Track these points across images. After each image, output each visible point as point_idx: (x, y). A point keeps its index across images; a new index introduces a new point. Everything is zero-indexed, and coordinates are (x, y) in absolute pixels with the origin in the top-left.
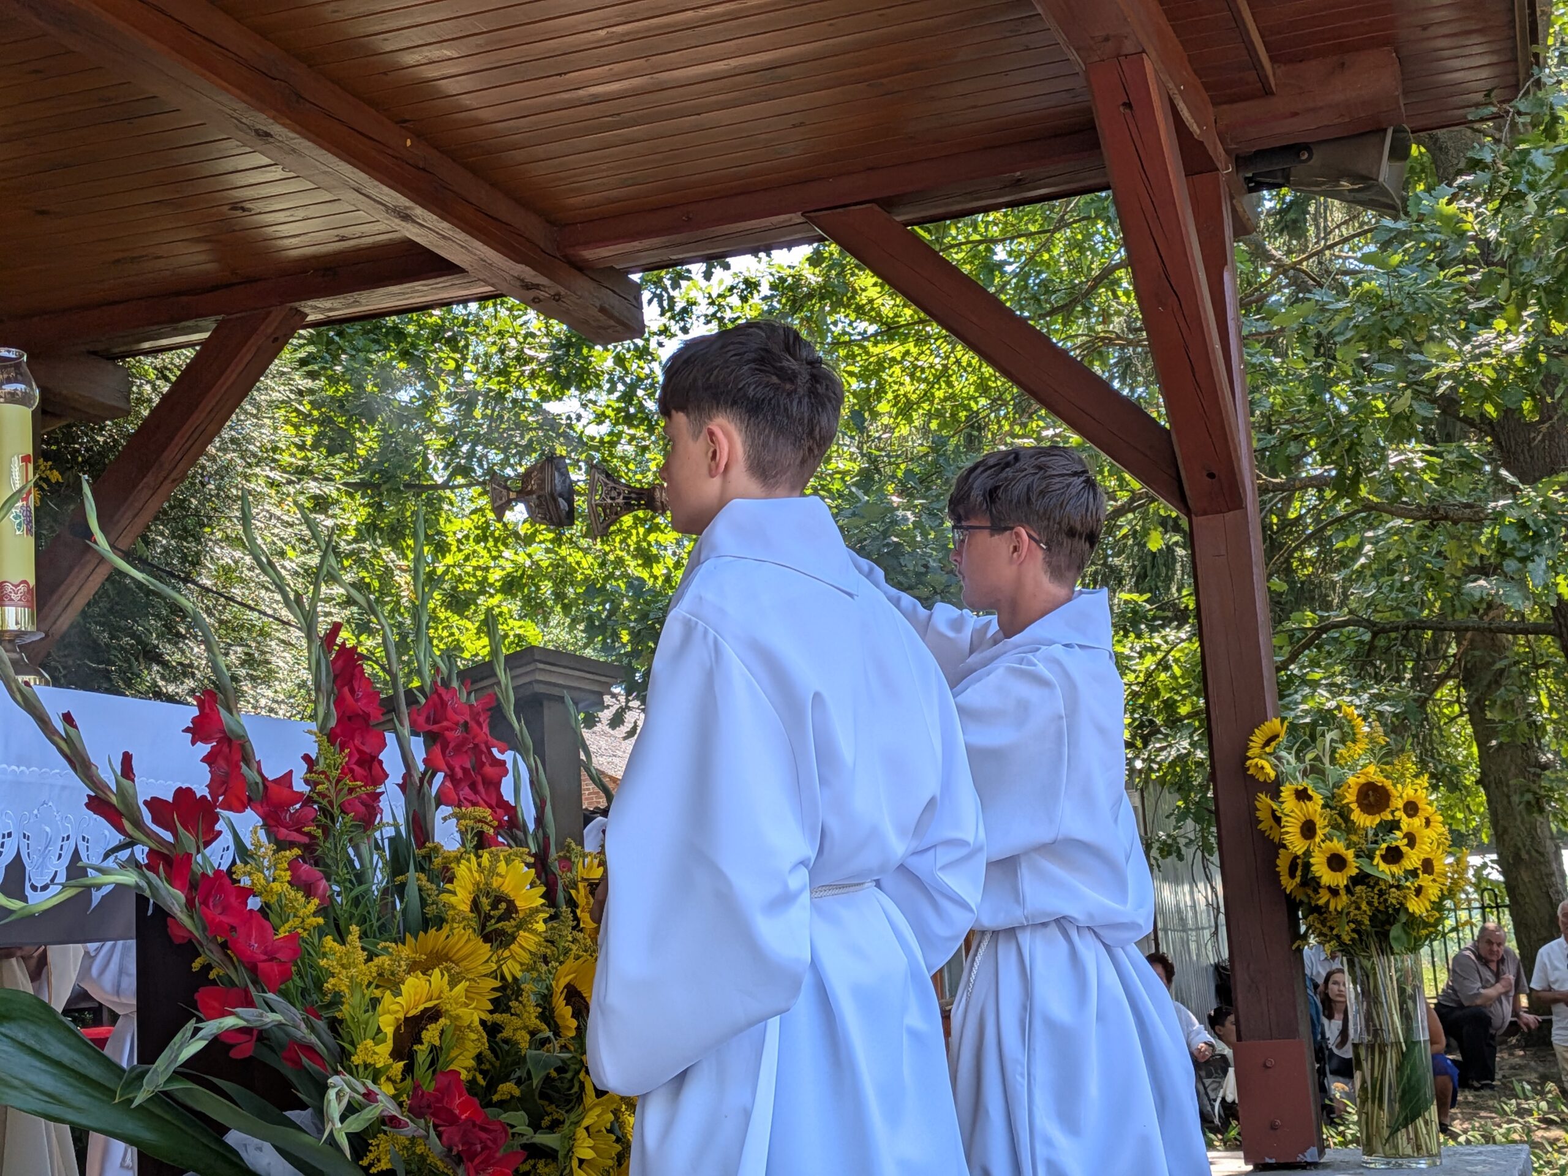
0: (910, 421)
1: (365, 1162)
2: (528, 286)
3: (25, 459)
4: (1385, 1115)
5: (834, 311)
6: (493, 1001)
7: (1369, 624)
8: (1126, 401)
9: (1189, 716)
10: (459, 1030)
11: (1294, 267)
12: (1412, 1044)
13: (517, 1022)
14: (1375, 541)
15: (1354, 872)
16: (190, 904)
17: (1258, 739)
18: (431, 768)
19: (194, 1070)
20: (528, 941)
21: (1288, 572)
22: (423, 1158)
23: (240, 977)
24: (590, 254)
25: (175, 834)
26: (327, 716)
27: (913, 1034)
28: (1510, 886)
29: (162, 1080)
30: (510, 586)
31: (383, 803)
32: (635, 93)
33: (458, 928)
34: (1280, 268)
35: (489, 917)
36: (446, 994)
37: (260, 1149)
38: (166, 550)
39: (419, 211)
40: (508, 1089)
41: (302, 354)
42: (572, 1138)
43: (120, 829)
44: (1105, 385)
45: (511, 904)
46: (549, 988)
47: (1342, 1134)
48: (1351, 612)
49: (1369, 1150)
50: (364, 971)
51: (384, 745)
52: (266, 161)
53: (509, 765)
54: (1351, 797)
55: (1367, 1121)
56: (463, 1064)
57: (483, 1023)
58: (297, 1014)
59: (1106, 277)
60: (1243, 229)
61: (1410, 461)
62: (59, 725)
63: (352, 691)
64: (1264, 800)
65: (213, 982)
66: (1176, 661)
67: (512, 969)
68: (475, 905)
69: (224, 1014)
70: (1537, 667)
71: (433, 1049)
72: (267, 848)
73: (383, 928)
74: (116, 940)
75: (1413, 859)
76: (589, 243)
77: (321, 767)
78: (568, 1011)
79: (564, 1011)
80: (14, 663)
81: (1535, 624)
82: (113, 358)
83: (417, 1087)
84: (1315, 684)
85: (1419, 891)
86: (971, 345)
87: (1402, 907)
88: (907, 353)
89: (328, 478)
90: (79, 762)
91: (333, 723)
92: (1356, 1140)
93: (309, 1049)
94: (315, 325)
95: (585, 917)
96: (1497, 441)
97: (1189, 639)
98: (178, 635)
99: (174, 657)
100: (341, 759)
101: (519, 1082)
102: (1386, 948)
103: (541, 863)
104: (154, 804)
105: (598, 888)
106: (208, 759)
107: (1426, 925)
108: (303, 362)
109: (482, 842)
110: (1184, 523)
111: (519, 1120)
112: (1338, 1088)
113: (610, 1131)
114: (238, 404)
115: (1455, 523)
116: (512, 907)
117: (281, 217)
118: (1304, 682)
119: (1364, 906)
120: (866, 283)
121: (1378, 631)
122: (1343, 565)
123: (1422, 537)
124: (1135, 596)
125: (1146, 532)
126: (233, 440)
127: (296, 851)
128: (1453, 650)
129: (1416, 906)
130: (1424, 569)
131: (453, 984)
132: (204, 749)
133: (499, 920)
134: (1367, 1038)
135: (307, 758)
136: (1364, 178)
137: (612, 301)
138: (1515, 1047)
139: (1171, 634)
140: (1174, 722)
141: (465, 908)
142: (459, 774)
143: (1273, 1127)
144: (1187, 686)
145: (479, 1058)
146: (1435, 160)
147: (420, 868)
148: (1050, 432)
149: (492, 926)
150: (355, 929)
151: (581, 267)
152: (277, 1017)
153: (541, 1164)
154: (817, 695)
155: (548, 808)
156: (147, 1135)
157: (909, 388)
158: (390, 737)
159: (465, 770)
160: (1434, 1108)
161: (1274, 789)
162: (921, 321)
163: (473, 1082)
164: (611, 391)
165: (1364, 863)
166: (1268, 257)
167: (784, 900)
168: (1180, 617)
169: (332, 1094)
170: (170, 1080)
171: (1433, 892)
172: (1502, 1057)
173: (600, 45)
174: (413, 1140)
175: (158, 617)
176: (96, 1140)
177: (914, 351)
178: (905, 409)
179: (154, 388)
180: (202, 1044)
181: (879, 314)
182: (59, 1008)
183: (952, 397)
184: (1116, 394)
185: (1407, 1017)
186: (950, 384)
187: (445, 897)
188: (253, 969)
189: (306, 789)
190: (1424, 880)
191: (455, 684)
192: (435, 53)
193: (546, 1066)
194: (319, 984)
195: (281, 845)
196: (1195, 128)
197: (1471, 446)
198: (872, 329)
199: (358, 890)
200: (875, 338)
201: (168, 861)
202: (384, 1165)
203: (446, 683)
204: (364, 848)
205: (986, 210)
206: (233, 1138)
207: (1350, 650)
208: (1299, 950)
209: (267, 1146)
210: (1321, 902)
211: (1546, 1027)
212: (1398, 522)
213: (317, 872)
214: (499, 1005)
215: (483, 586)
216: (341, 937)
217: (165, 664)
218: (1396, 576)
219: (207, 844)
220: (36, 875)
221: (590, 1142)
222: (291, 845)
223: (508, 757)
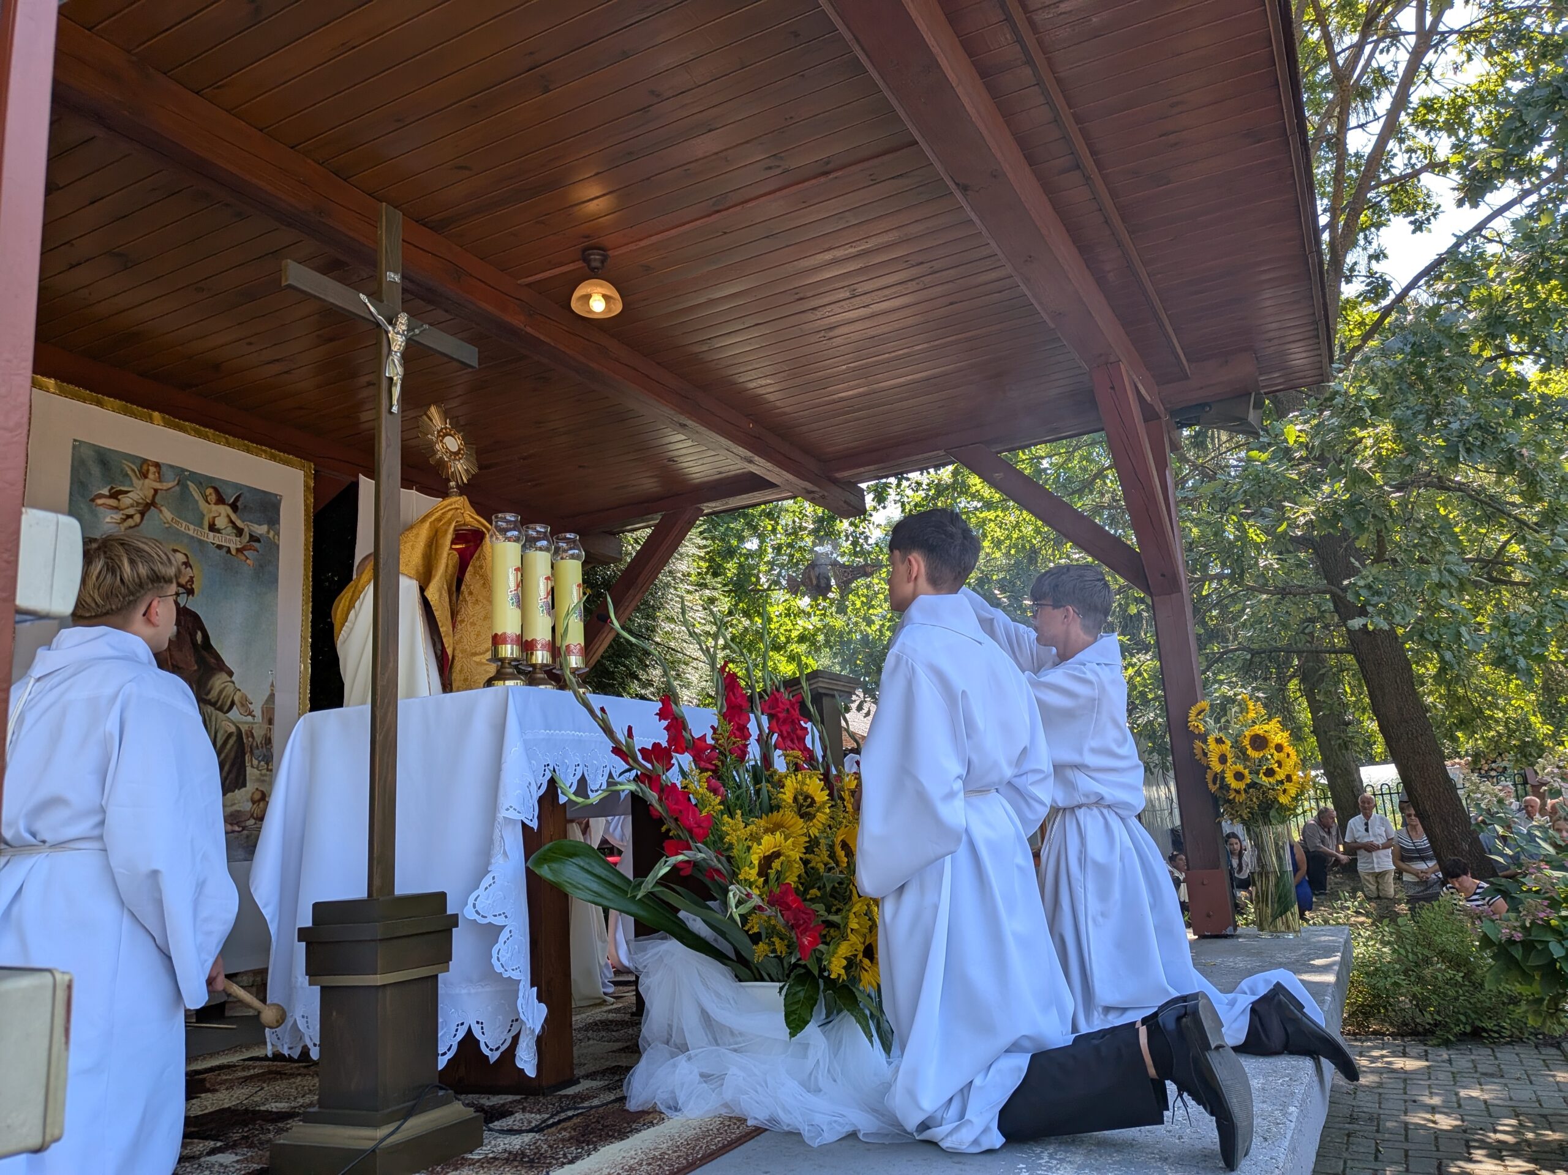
0: (1000, 550)
1: (746, 928)
2: (810, 492)
3: (579, 586)
4: (1269, 911)
5: (959, 497)
6: (806, 848)
7: (1248, 650)
8: (1113, 536)
9: (1153, 699)
10: (790, 862)
11: (1202, 465)
12: (1283, 873)
13: (818, 859)
14: (1252, 607)
15: (1249, 781)
16: (660, 799)
17: (1193, 712)
18: (771, 731)
19: (664, 881)
20: (822, 817)
21: (1203, 624)
22: (774, 927)
23: (685, 835)
24: (838, 475)
25: (653, 765)
26: (722, 705)
27: (1019, 867)
28: (1331, 786)
29: (650, 886)
30: (802, 639)
31: (749, 749)
32: (860, 395)
33: (788, 812)
34: (1195, 467)
35: (802, 806)
36: (783, 844)
37: (694, 920)
38: (640, 625)
39: (756, 458)
40: (814, 892)
41: (701, 529)
42: (847, 917)
43: (627, 763)
44: (1102, 529)
45: (813, 799)
46: (833, 841)
47: (1246, 919)
48: (1239, 643)
49: (1261, 928)
50: (743, 833)
51: (749, 720)
52: (684, 437)
53: (809, 730)
54: (1246, 742)
55: (1259, 912)
56: (792, 879)
57: (801, 859)
58: (712, 854)
59: (1100, 474)
60: (1175, 447)
61: (1271, 564)
62: (599, 713)
63: (734, 694)
64: (1198, 744)
65: (672, 838)
66: (1145, 671)
67: (814, 832)
68: (795, 799)
69: (677, 854)
70: (1343, 671)
71: (778, 872)
72: (696, 772)
73: (751, 811)
74: (620, 815)
75: (1281, 775)
76: (838, 470)
77: (719, 731)
78: (843, 853)
79: (841, 854)
80: (577, 682)
81: (1341, 648)
82: (614, 534)
83: (771, 892)
84: (1221, 683)
85: (1285, 791)
86: (1031, 511)
87: (1276, 800)
88: (998, 516)
89: (714, 589)
90: (608, 731)
91: (725, 710)
92: (1254, 922)
93: (718, 871)
94: (707, 515)
95: (850, 807)
96: (1316, 551)
97: (1152, 660)
98: (647, 666)
99: (644, 677)
100: (729, 727)
101: (819, 889)
102: (1267, 821)
103: (826, 778)
104: (643, 751)
105: (857, 793)
106: (667, 728)
107: (1289, 809)
108: (701, 533)
109: (797, 768)
110: (1149, 601)
111: (820, 908)
112: (1242, 894)
113: (866, 914)
114: (671, 555)
115: (1295, 596)
116: (813, 801)
117: (691, 464)
118: (1216, 681)
119: (1254, 799)
120: (975, 481)
121: (1254, 653)
122: (1234, 619)
123: (1276, 604)
124: (1121, 638)
125: (1128, 605)
126: (670, 572)
127: (710, 773)
128: (1296, 662)
129: (1283, 800)
130: (1279, 621)
131: (786, 839)
132: (665, 723)
133: (808, 807)
134: (1257, 869)
135: (712, 727)
136: (1240, 419)
137: (852, 499)
138: (1338, 872)
139: (1142, 657)
140: (1146, 702)
141: (790, 801)
142: (785, 734)
143: (1209, 916)
144: (1151, 684)
145: (799, 876)
146: (1276, 407)
147: (768, 781)
148: (1077, 556)
149: (804, 810)
150: (739, 812)
151: (835, 482)
152: (703, 855)
153: (832, 931)
154: (963, 692)
155: (828, 752)
156: (641, 913)
157: (999, 534)
158: (752, 716)
159: (788, 733)
160: (1296, 907)
161: (1203, 738)
162: (1004, 500)
163: (797, 888)
164: (847, 540)
165: (1254, 776)
166: (1188, 461)
167: (951, 795)
168: (1146, 648)
169: (731, 894)
170: (654, 886)
171: (1293, 792)
172: (1330, 878)
173: (844, 373)
174: (769, 917)
175: (636, 657)
176: (613, 913)
177: (1001, 515)
178: (997, 543)
179: (633, 548)
180: (668, 869)
181: (983, 497)
182: (596, 847)
183: (1022, 538)
184: (1108, 533)
185: (1280, 858)
186: (1020, 531)
187: (780, 795)
188: (690, 831)
189: (713, 742)
190: (1287, 785)
191: (782, 690)
192: (763, 382)
193: (833, 881)
194: (721, 838)
195: (703, 770)
196: (1148, 398)
197: (1302, 555)
198: (979, 505)
199: (738, 792)
200: (981, 510)
201: (650, 778)
202: (756, 930)
203: (778, 690)
204: (741, 771)
205: (1035, 445)
206: (682, 914)
207: (1239, 664)
208: (1220, 823)
209: (698, 919)
210: (1231, 797)
211: (1354, 862)
212: (1265, 596)
213: (719, 783)
214: (809, 850)
215: (789, 640)
216: (732, 816)
217: (639, 680)
218: (1264, 625)
219: (668, 770)
220: (592, 785)
221: (856, 920)
222: (707, 770)
223: (809, 725)
